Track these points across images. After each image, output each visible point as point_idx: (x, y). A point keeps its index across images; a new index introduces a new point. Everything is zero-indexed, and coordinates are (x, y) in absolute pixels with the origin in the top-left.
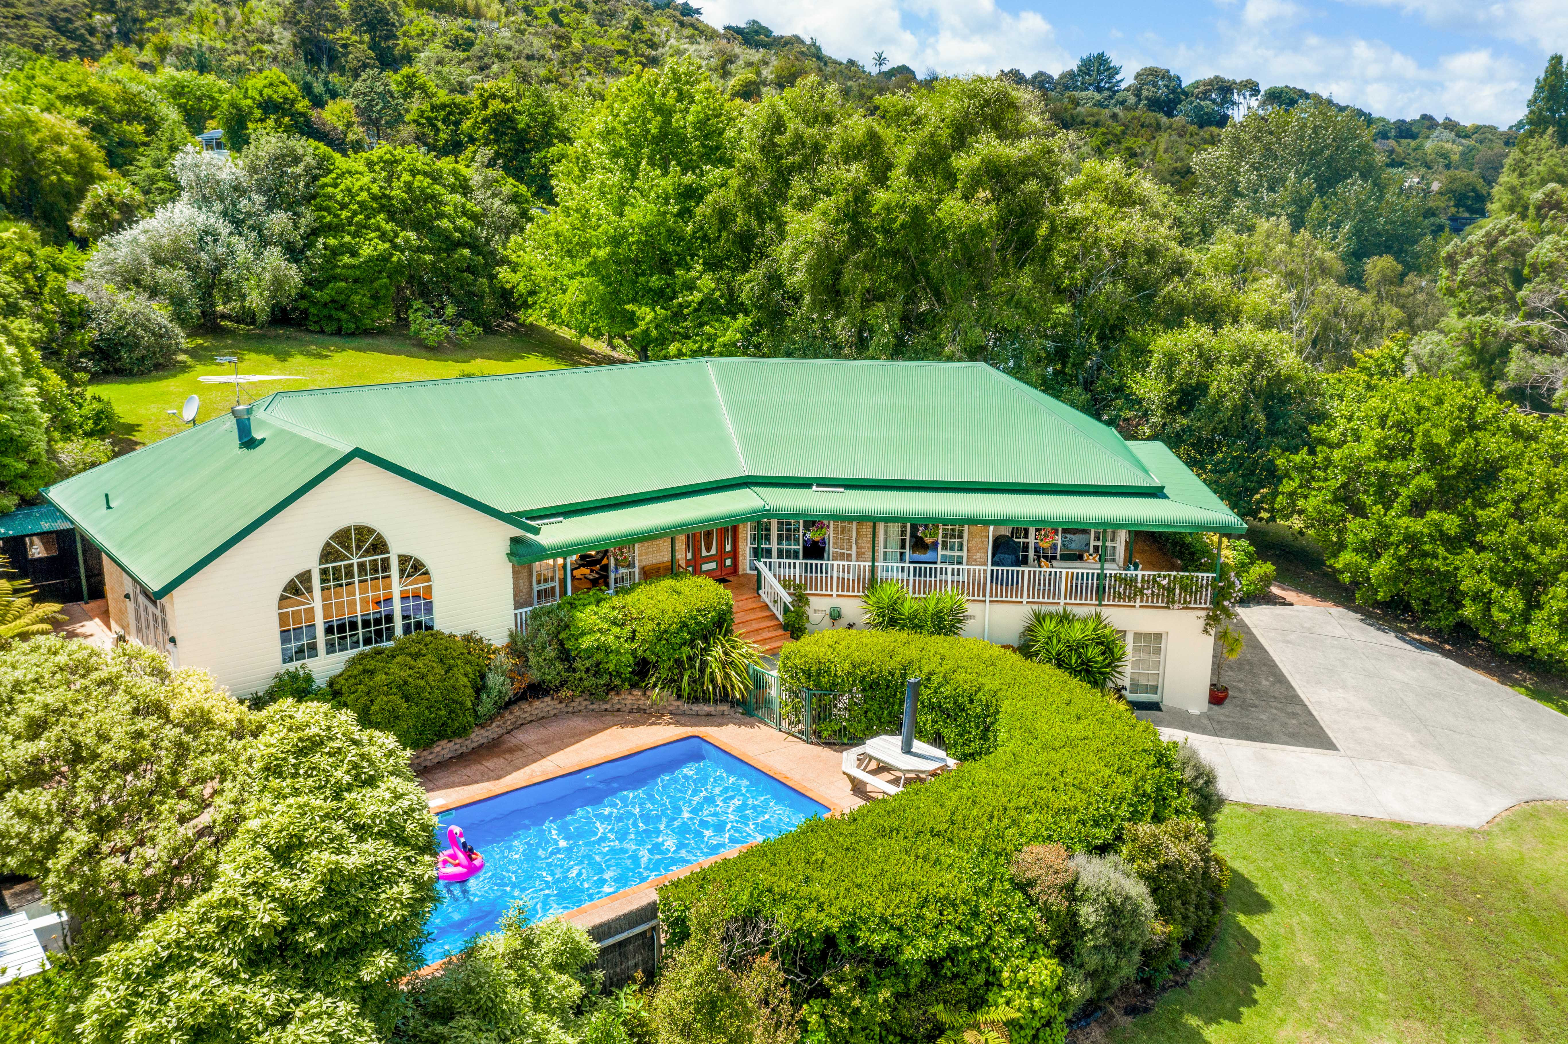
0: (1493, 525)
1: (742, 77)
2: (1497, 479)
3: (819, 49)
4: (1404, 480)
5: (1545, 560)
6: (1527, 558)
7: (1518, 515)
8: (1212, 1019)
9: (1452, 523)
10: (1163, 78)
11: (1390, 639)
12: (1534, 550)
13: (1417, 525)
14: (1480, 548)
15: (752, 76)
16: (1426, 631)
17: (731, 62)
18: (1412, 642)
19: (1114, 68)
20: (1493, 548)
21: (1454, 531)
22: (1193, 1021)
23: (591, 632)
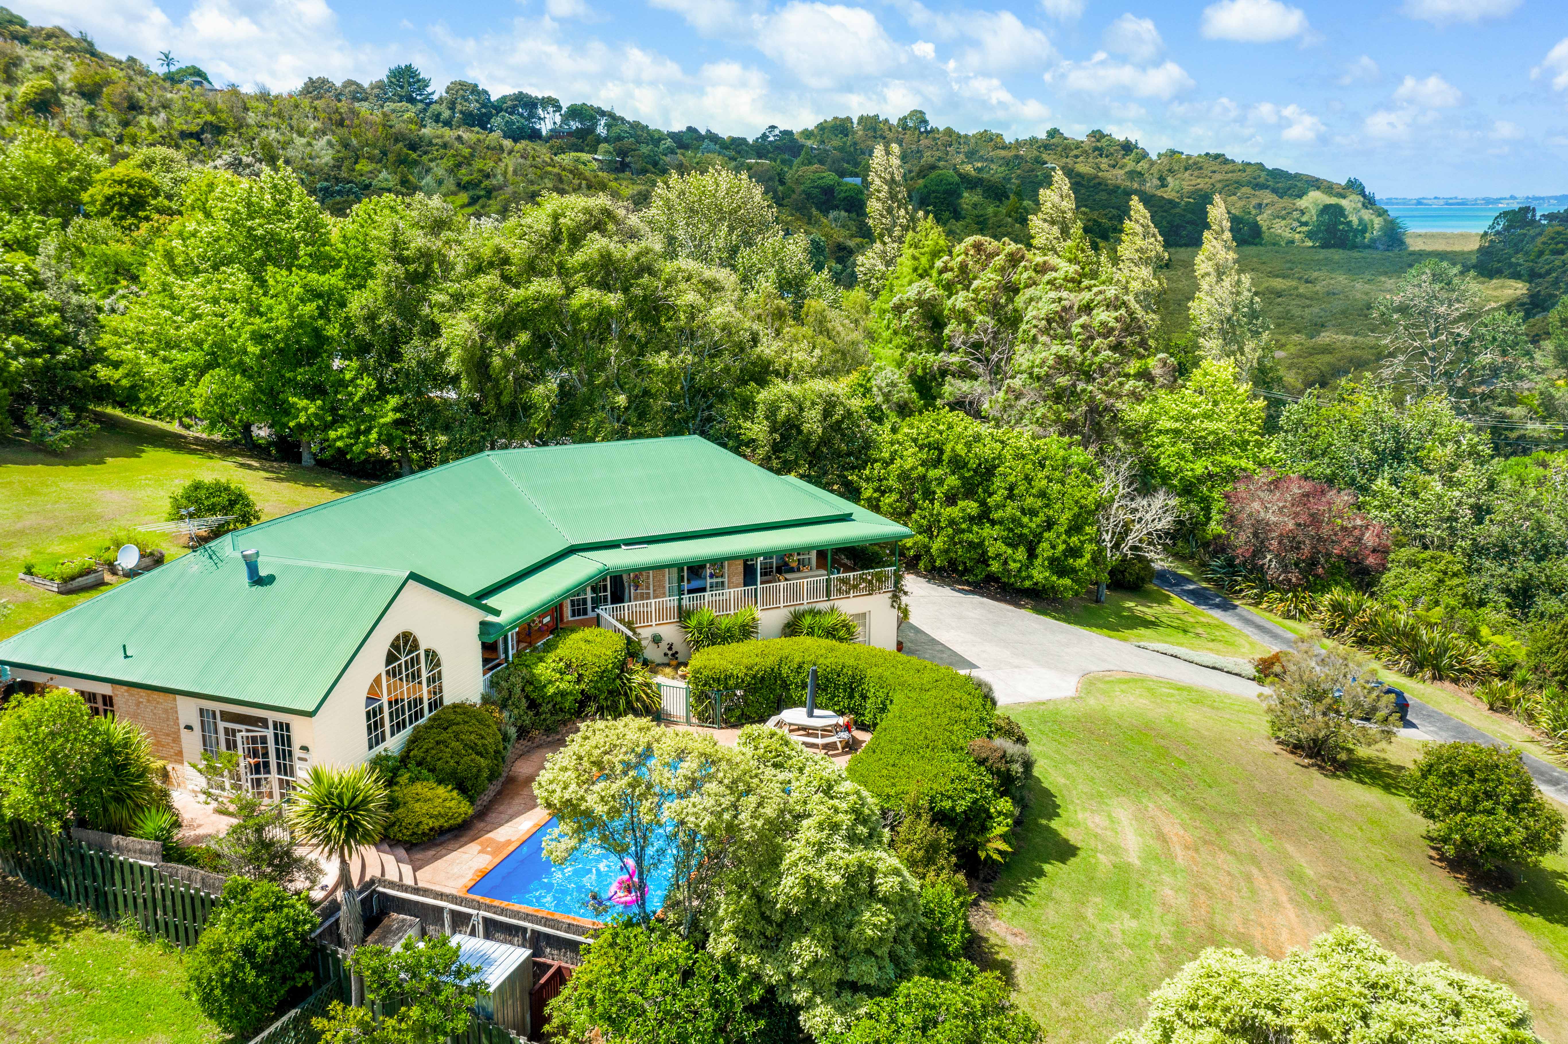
0: (998, 507)
1: (36, 83)
2: (994, 475)
3: (91, 44)
4: (941, 482)
5: (1034, 526)
6: (1022, 526)
7: (1011, 496)
8: (1050, 819)
9: (972, 507)
10: (472, 93)
11: (947, 591)
12: (1025, 520)
13: (954, 512)
14: (993, 523)
15: (48, 84)
16: (968, 583)
17: (15, 65)
18: (959, 591)
19: (424, 80)
20: (1001, 522)
21: (974, 513)
22: (1044, 822)
23: (550, 682)
